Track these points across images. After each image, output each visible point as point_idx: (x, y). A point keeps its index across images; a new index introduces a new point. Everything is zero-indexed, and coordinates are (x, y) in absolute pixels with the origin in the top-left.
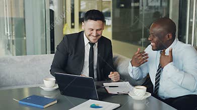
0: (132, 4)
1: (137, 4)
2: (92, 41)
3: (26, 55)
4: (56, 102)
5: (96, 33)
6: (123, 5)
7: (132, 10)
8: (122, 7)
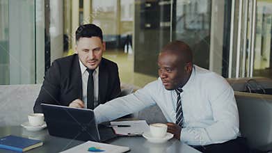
0: (162, 24)
1: (167, 24)
2: (90, 67)
3: (9, 84)
4: (41, 144)
5: (94, 55)
6: (149, 26)
7: (161, 32)
8: (148, 28)
